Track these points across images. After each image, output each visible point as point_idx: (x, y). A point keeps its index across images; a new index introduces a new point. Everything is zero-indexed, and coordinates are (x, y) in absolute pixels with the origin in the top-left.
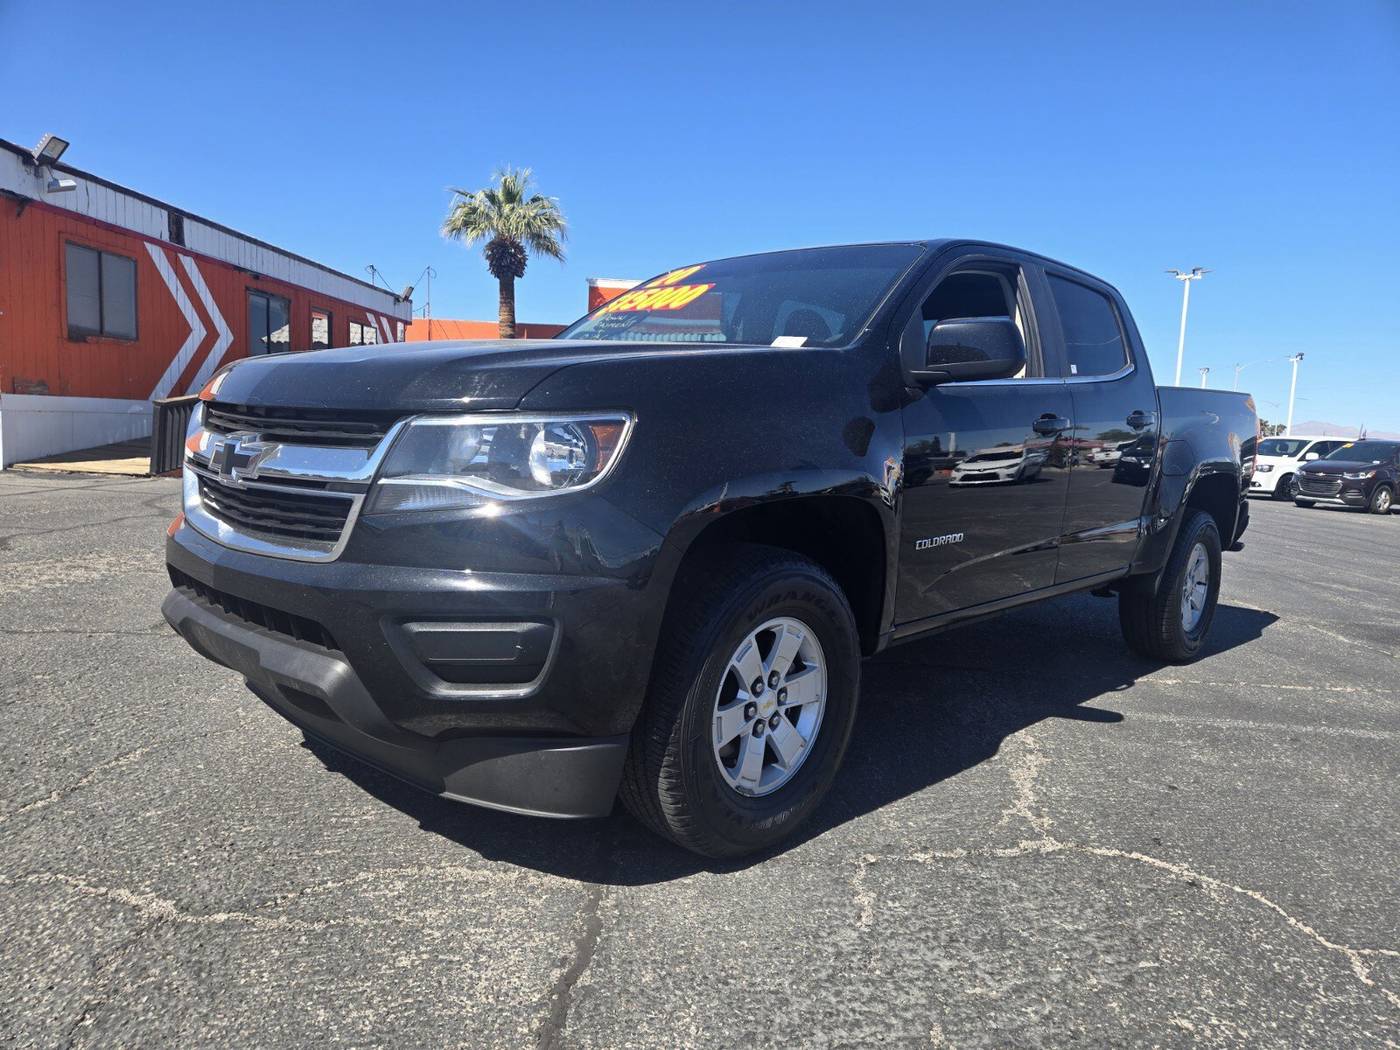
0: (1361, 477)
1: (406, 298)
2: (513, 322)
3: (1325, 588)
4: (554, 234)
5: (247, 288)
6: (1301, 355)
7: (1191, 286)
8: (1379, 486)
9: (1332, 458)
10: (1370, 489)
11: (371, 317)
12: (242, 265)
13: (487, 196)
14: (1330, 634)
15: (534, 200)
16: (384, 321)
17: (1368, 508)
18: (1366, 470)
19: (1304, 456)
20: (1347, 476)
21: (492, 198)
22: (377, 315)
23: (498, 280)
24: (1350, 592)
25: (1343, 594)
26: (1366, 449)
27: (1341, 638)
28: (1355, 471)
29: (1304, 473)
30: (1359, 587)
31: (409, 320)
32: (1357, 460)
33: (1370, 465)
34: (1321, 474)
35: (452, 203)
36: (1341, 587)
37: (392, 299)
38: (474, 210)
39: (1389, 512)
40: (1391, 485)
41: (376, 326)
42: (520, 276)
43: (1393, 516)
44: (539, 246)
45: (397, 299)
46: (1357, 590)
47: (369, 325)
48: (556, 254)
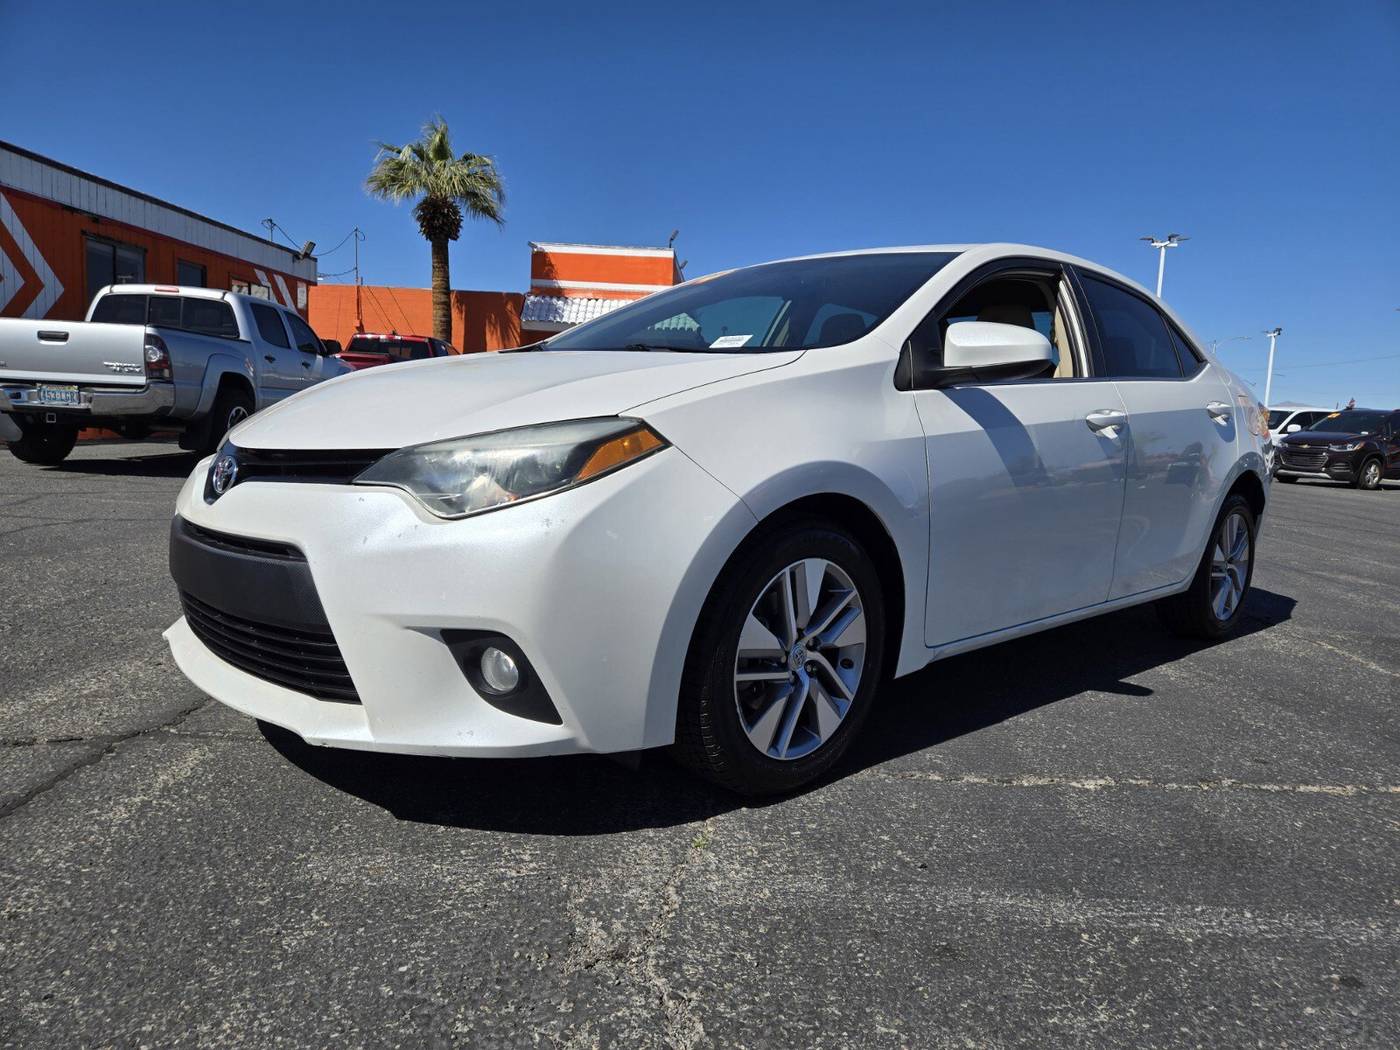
0: (1348, 450)
1: (307, 255)
2: (447, 288)
3: (1330, 580)
4: (489, 193)
5: (84, 233)
6: (1279, 330)
7: (1166, 253)
8: (1367, 460)
9: (1317, 429)
10: (1358, 462)
11: (260, 275)
12: (76, 205)
13: (414, 151)
14: (1355, 658)
15: (467, 158)
16: (280, 281)
17: (1357, 484)
18: (1354, 442)
19: (1286, 428)
20: (1334, 448)
21: (419, 153)
22: (270, 273)
23: (429, 243)
24: (1363, 586)
25: (1355, 588)
26: (1352, 419)
27: (1373, 666)
28: (1342, 443)
29: (1287, 445)
30: (1372, 577)
31: (312, 280)
32: (1344, 431)
33: (1358, 436)
34: (1306, 446)
35: (376, 159)
36: (1351, 578)
37: (290, 255)
38: (401, 166)
39: (1378, 487)
40: (1381, 458)
41: (269, 285)
42: (455, 238)
43: (1383, 491)
44: (474, 206)
45: (296, 256)
46: (1371, 583)
47: (260, 285)
48: (494, 216)
